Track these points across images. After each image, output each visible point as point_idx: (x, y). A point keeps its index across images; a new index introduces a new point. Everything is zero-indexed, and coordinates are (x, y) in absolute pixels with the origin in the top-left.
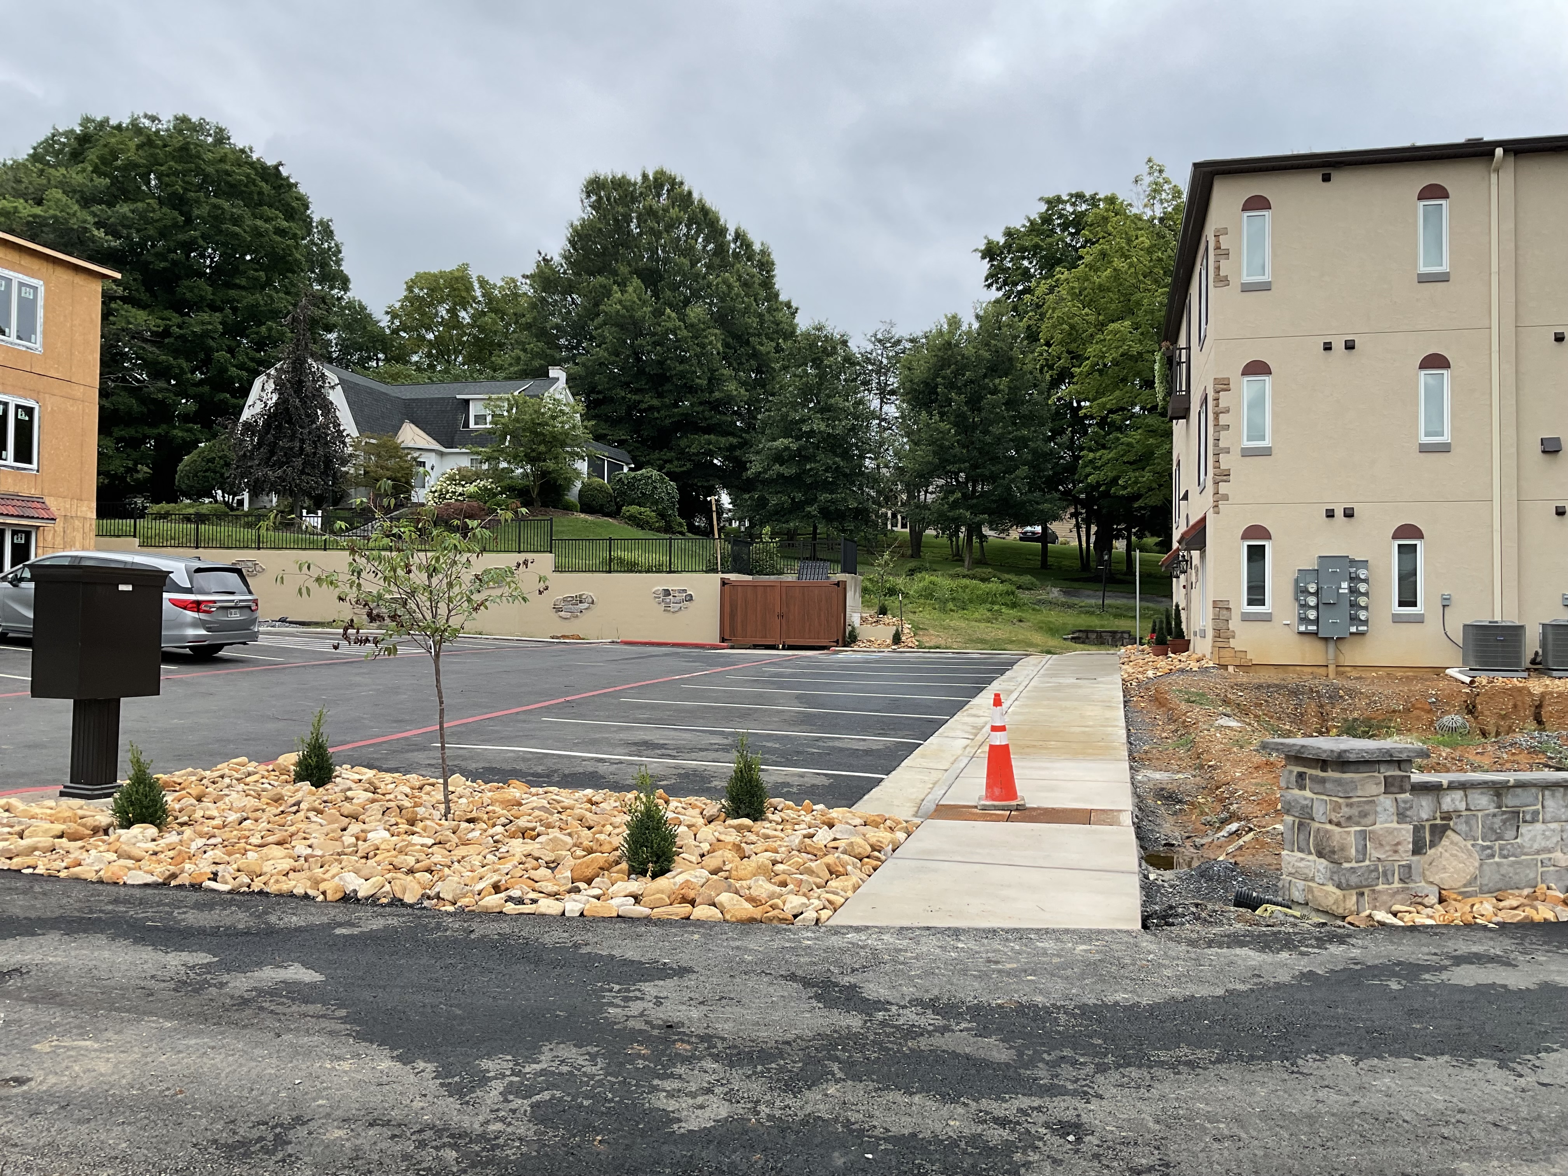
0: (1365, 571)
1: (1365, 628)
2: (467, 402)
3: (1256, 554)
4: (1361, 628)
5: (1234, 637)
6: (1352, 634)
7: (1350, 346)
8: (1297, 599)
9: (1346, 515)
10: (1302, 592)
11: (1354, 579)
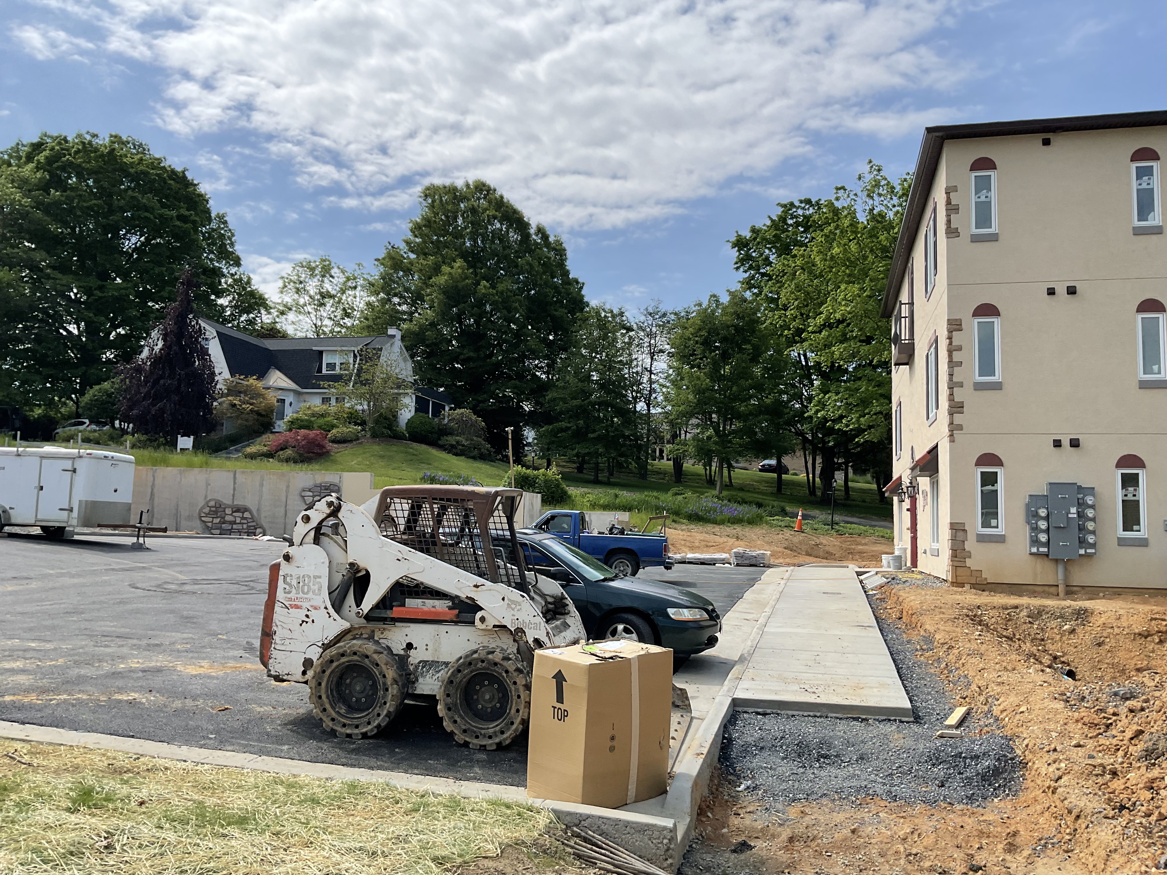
0: (1092, 498)
1: (1093, 551)
2: (321, 353)
3: (989, 479)
4: (1089, 551)
5: (970, 557)
6: (1081, 555)
7: (1072, 291)
8: (1028, 522)
9: (1072, 446)
10: (1034, 516)
11: (1081, 505)
